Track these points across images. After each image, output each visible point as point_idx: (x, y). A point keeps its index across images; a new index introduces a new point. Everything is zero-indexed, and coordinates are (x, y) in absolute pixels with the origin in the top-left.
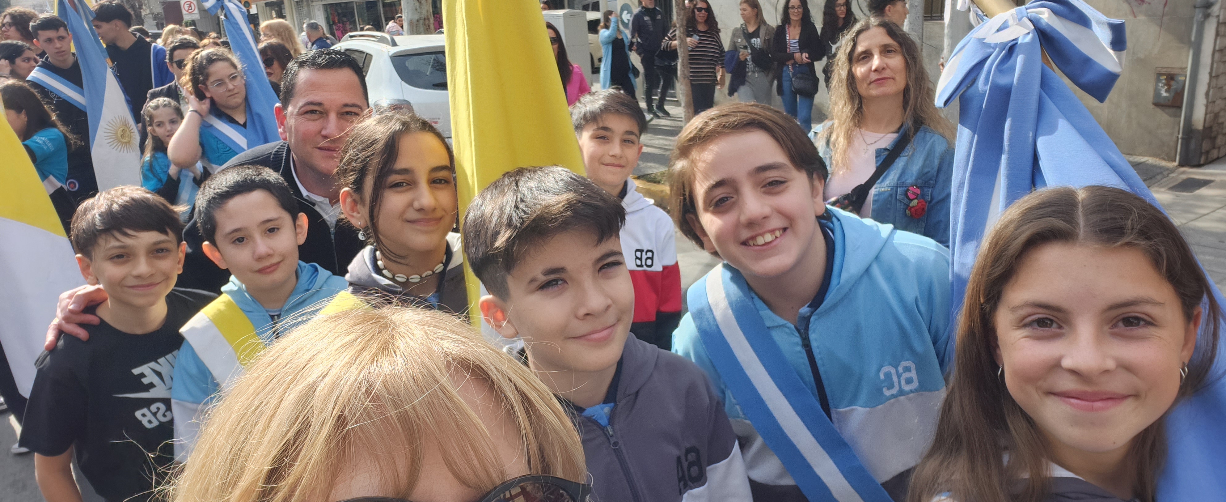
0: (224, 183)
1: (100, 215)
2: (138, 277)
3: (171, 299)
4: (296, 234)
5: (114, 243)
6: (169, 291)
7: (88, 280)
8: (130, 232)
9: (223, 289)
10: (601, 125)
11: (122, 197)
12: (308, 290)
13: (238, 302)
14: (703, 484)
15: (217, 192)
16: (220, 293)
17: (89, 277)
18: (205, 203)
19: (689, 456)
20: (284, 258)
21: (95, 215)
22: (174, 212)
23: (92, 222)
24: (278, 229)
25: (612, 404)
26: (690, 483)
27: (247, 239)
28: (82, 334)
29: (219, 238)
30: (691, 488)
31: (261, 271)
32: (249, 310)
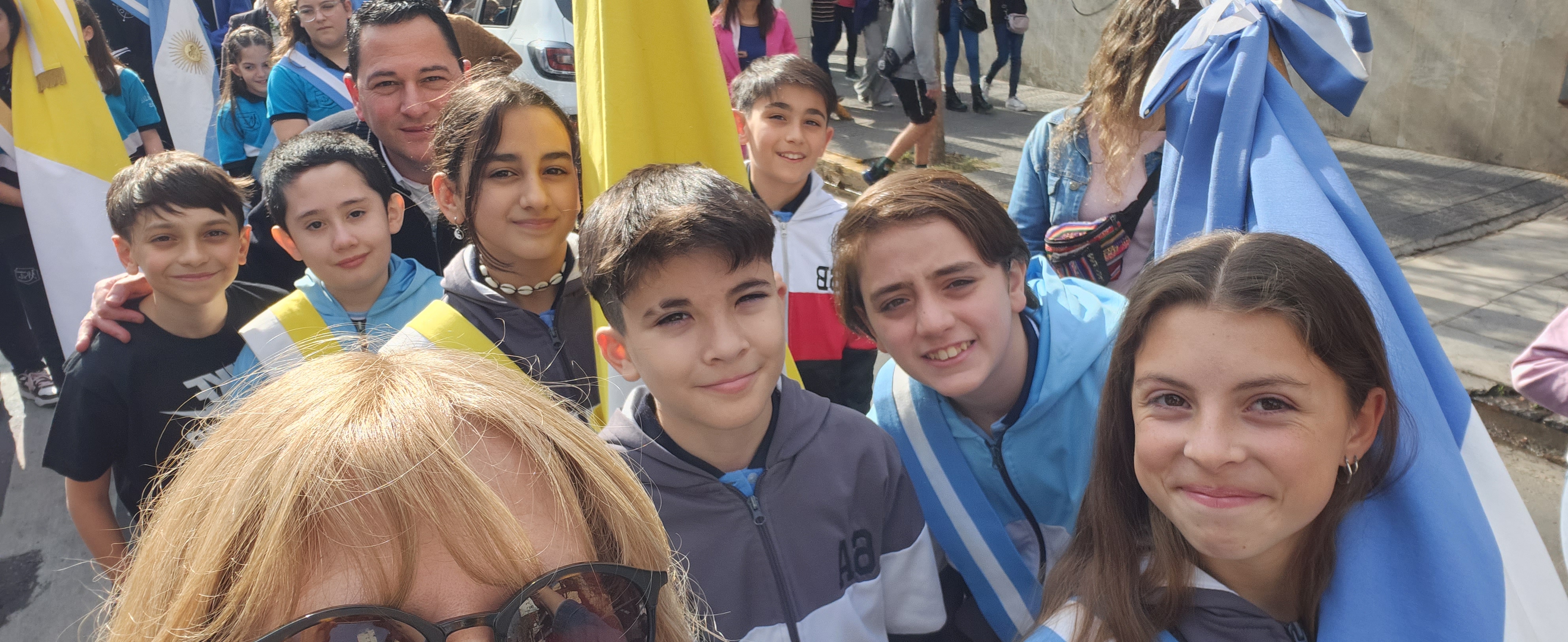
0: (296, 152)
1: (139, 186)
2: (187, 265)
3: (232, 294)
4: (388, 221)
5: (156, 221)
6: (228, 284)
7: (127, 268)
8: (176, 208)
9: (297, 283)
10: (775, 100)
11: (168, 164)
12: (401, 292)
13: (314, 302)
14: (875, 577)
15: (288, 164)
16: (292, 289)
17: (129, 264)
18: (273, 176)
19: (858, 541)
20: (372, 249)
21: (134, 185)
22: (234, 186)
23: (130, 194)
24: (364, 212)
25: (760, 470)
26: (856, 574)
27: (325, 224)
28: (122, 334)
29: (290, 221)
30: (859, 581)
31: (342, 264)
32: (328, 313)
